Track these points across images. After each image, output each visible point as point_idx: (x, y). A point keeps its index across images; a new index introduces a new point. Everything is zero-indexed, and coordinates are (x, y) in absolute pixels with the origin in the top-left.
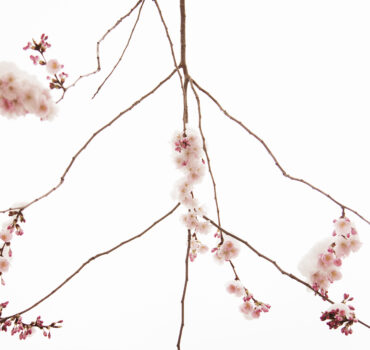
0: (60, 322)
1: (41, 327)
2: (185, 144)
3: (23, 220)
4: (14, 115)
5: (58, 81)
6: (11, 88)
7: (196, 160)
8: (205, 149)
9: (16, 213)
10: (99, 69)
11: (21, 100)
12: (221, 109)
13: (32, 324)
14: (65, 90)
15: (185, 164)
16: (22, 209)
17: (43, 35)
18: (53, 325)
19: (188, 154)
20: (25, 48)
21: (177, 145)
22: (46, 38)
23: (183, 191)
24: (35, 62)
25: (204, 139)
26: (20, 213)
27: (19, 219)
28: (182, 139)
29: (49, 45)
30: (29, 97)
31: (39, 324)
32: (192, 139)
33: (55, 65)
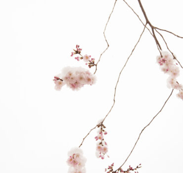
0: (140, 164)
1: (133, 170)
2: (164, 61)
3: (104, 127)
4: (79, 88)
5: (91, 63)
6: (72, 78)
7: (172, 66)
8: (175, 58)
9: (100, 125)
10: (108, 46)
11: (78, 81)
12: (175, 35)
13: (128, 170)
14: (96, 65)
15: (167, 70)
16: (102, 123)
17: (77, 46)
18: (137, 167)
19: (167, 65)
20: (72, 55)
21: (160, 63)
22: (79, 46)
23: (172, 83)
24: (78, 60)
25: (172, 54)
26: (102, 125)
27: (103, 127)
28: (161, 59)
29: (81, 49)
30: (81, 78)
31: (131, 169)
32: (166, 57)
33: (87, 57)
